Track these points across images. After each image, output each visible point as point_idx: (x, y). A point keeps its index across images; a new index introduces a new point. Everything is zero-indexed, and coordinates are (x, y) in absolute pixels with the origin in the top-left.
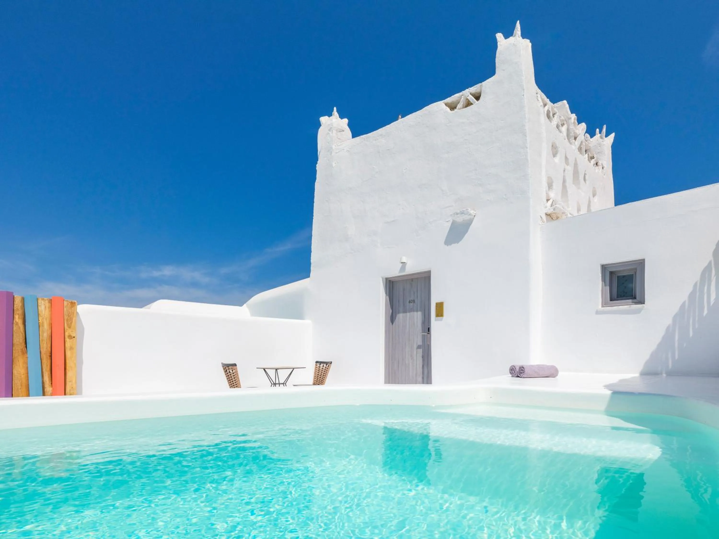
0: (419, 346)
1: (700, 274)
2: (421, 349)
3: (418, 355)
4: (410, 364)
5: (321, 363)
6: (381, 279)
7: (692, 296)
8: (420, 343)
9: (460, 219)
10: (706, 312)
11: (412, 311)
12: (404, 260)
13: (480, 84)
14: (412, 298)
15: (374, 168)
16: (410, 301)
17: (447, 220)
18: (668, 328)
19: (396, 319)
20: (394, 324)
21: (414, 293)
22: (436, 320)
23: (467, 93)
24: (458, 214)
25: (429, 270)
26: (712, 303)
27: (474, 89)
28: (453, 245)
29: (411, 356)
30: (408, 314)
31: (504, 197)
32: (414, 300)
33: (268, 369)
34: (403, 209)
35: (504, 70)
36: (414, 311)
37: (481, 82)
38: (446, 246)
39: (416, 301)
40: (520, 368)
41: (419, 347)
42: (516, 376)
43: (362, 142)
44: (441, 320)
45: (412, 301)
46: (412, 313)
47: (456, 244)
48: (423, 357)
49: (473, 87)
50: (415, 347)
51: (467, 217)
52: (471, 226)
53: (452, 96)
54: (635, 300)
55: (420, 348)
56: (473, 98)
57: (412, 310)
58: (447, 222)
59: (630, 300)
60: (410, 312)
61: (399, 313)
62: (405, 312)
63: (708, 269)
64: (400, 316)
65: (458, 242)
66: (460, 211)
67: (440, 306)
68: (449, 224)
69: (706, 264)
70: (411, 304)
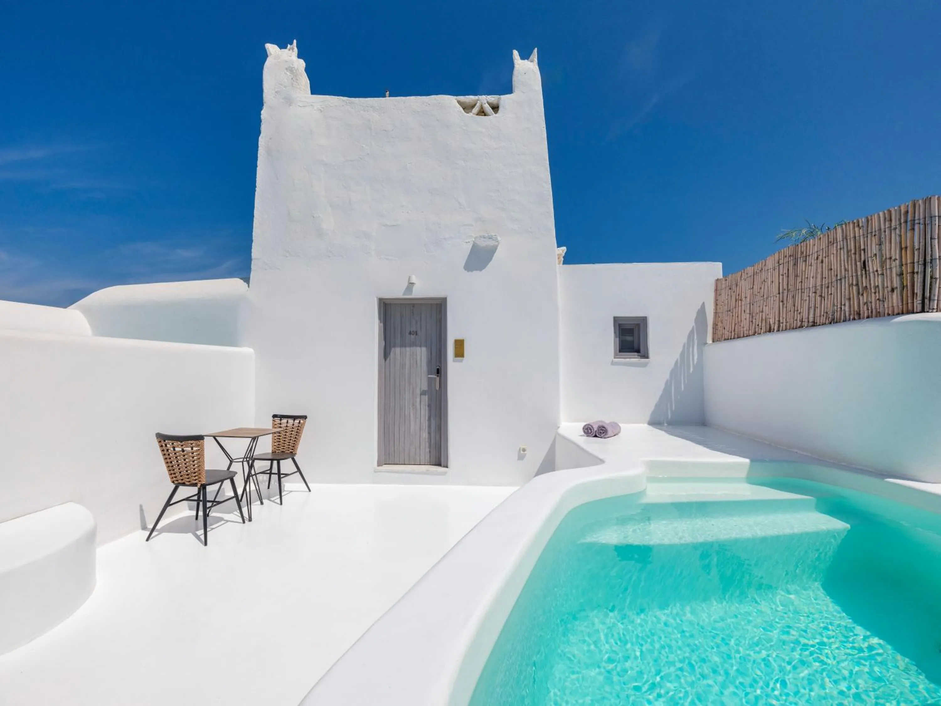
0: (423, 391)
1: (687, 337)
2: (427, 396)
3: (422, 403)
4: (412, 415)
5: (282, 417)
6: (376, 299)
7: (682, 354)
8: (425, 387)
9: (482, 243)
10: (692, 370)
11: (413, 346)
12: (414, 280)
13: (498, 96)
14: (413, 329)
15: (363, 147)
16: (410, 332)
17: (467, 241)
18: (667, 383)
19: (390, 354)
20: (388, 360)
21: (417, 323)
22: (454, 361)
23: (485, 100)
24: (485, 238)
25: (445, 297)
26: (695, 362)
27: (492, 98)
28: (474, 272)
29: (413, 405)
30: (408, 349)
31: (530, 230)
32: (416, 332)
33: (220, 438)
34: (408, 213)
35: (523, 93)
36: (416, 346)
37: (500, 95)
38: (466, 272)
39: (419, 332)
40: (599, 427)
41: (423, 393)
42: (593, 435)
43: (343, 106)
44: (461, 361)
45: (414, 332)
46: (414, 349)
47: (478, 272)
48: (429, 406)
49: (491, 96)
50: (418, 392)
51: (491, 243)
52: (495, 254)
53: (467, 97)
54: (639, 354)
55: (425, 395)
56: (490, 108)
57: (413, 344)
58: (467, 242)
59: (636, 353)
60: (410, 346)
61: (395, 346)
62: (403, 345)
63: (692, 332)
64: (397, 351)
65: (481, 270)
66: (488, 235)
67: (460, 345)
68: (470, 246)
69: (690, 329)
70: (412, 337)
